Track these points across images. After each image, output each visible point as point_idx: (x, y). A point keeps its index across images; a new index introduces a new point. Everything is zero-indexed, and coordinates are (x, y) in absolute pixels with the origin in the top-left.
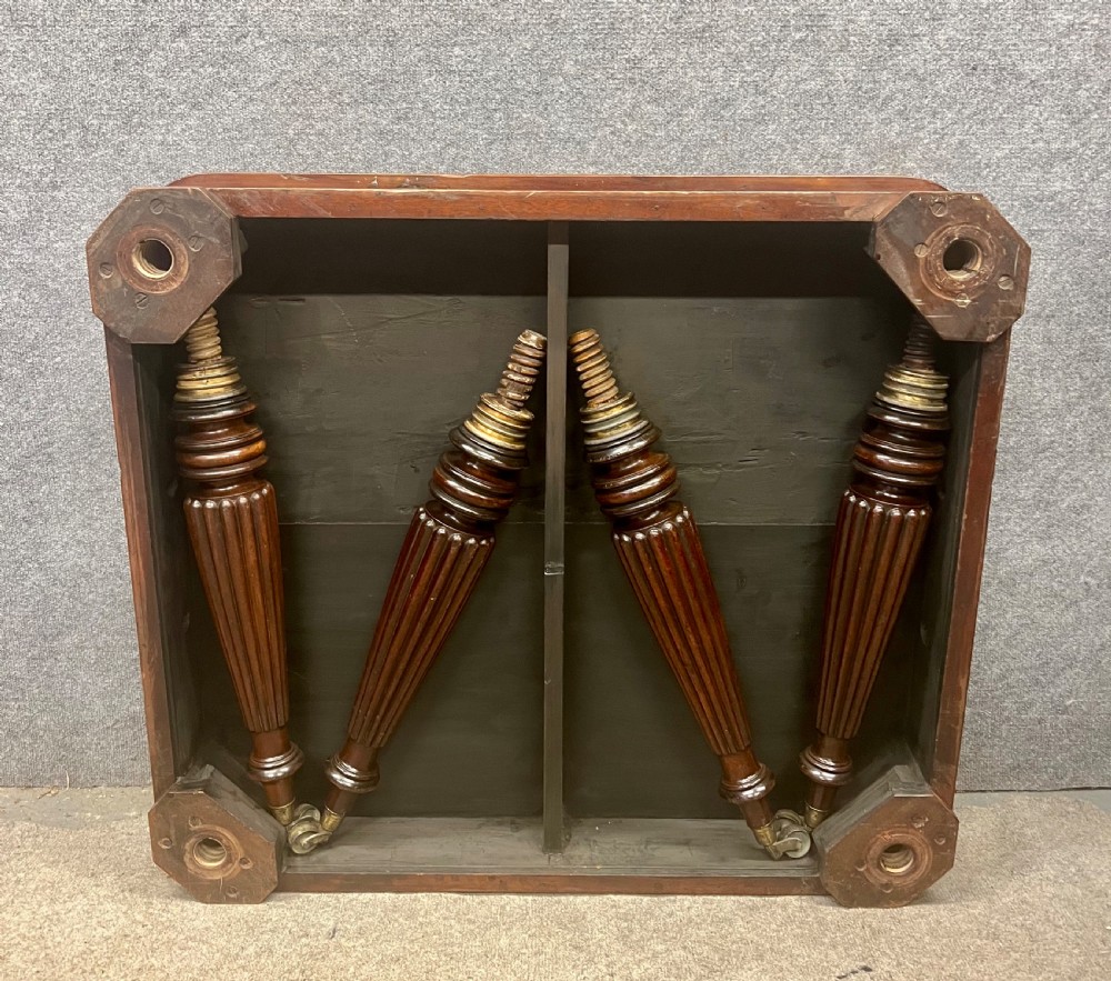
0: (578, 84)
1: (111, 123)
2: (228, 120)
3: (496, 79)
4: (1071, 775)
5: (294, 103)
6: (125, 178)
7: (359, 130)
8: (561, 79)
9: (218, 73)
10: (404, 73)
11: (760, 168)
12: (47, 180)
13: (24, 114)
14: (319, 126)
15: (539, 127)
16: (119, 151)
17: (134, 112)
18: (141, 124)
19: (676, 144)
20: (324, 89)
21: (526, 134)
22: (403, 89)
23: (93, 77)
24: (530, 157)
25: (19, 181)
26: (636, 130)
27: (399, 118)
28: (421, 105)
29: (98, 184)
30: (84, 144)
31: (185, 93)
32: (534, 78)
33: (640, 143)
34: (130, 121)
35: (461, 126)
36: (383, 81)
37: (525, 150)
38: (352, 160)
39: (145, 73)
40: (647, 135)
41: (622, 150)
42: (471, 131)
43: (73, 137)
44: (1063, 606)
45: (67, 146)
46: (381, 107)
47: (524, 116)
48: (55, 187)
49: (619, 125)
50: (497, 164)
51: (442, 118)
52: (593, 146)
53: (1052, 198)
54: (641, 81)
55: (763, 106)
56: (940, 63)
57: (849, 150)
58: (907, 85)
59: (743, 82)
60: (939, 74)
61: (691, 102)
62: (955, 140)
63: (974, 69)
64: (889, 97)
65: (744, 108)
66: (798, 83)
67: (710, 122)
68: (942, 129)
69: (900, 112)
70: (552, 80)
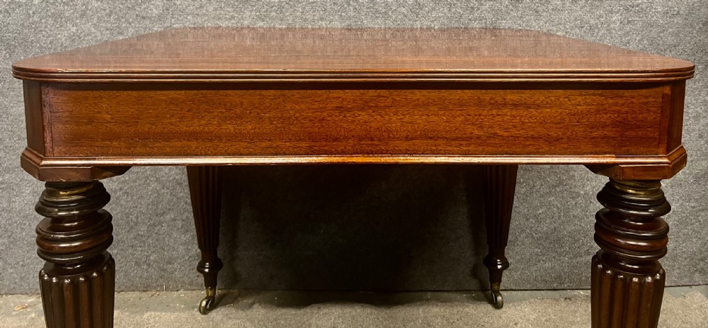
53: (637, 6)
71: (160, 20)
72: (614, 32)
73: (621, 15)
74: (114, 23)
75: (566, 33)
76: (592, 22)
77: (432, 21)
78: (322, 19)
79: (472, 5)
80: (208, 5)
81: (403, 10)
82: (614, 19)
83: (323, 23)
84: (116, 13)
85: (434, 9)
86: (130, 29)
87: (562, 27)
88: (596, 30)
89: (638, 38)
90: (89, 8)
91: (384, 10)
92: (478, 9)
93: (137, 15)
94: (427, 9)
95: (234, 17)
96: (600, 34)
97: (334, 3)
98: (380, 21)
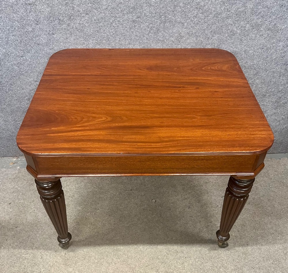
0: (183, 9)
1: (66, 18)
2: (95, 18)
3: (163, 7)
5: (112, 13)
6: (70, 32)
7: (128, 20)
8: (179, 7)
9: (92, 6)
10: (140, 6)
11: (226, 29)
12: (51, 32)
13: (44, 16)
14: (118, 19)
15: (173, 19)
16: (69, 25)
17: (72, 16)
18: (73, 19)
19: (206, 24)
20: (119, 10)
21: (170, 21)
22: (139, 10)
23: (60, 7)
24: (170, 26)
25: (44, 33)
26: (197, 20)
27: (138, 17)
28: (144, 14)
29: (64, 33)
30: (59, 23)
31: (84, 11)
32: (172, 7)
33: (197, 24)
34: (70, 18)
35: (153, 19)
36: (134, 8)
37: (169, 25)
38: (126, 27)
39: (74, 6)
40: (199, 21)
41: (192, 25)
42: (156, 20)
43: (56, 22)
44: (277, 122)
45: (55, 24)
46: (134, 15)
47: (169, 17)
48: (53, 34)
49: (193, 19)
50: (162, 28)
51: (149, 17)
52: (186, 24)
54: (199, 8)
55: (229, 15)
56: (274, 4)
57: (248, 25)
58: (265, 10)
59: (224, 8)
60: (273, 7)
61: (211, 13)
62: (274, 23)
63: (282, 6)
64: (260, 13)
65: (224, 15)
66: (238, 9)
67: (215, 18)
68: (271, 21)
69: (262, 16)
70: (177, 8)
71: (47, 45)
72: (278, 51)
73: (284, 42)
74: (24, 47)
75: (254, 51)
76: (268, 46)
77: (187, 45)
78: (129, 44)
79: (208, 36)
80: (70, 37)
81: (172, 39)
82: (280, 44)
83: (130, 46)
84: (23, 42)
85: (188, 38)
86: (33, 50)
87: (252, 48)
88: (269, 50)
90: (9, 40)
91: (162, 39)
92: (211, 39)
93: (35, 43)
94: (185, 38)
95: (85, 43)
96: (271, 52)
97: (136, 36)
98: (160, 44)
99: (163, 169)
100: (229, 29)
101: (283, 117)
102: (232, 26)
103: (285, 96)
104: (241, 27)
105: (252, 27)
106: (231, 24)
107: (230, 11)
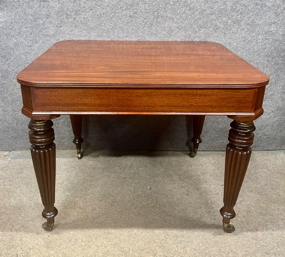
0: (173, 6)
1: (73, 13)
2: (98, 13)
3: (156, 5)
4: (266, 147)
5: (112, 10)
6: (75, 25)
7: (126, 15)
8: (169, 5)
9: (96, 3)
10: (136, 4)
11: (210, 24)
12: (59, 25)
13: (54, 11)
14: (117, 15)
15: (164, 15)
16: (75, 19)
17: (78, 11)
18: (79, 14)
19: (193, 19)
20: (119, 7)
21: (162, 17)
22: (136, 7)
23: (69, 3)
24: (162, 21)
25: (52, 26)
26: (185, 16)
27: (135, 13)
28: (139, 10)
29: (70, 26)
30: (67, 18)
31: (89, 7)
32: (164, 5)
33: (186, 19)
34: (77, 12)
35: (148, 15)
36: (131, 5)
37: (161, 20)
38: (124, 22)
39: (80, 3)
40: (187, 17)
41: (181, 20)
42: (150, 16)
43: (65, 16)
44: (267, 114)
45: (63, 18)
46: (131, 11)
47: (161, 13)
48: (60, 27)
49: (181, 15)
50: (155, 23)
51: (144, 13)
52: (175, 19)
53: (271, 32)
54: (186, 6)
55: (212, 11)
56: (250, 3)
57: (229, 21)
58: (242, 7)
59: (208, 6)
60: (249, 5)
61: (197, 10)
62: (252, 19)
63: (257, 4)
64: (239, 10)
65: (208, 12)
66: (220, 7)
67: (201, 15)
68: (249, 17)
69: (241, 13)
70: (168, 5)
71: (54, 37)
72: (259, 43)
73: (263, 36)
74: (33, 38)
75: (238, 44)
76: (249, 39)
77: (177, 38)
78: (127, 36)
79: (196, 30)
80: (75, 30)
81: (164, 32)
82: (260, 37)
83: (127, 38)
84: (33, 33)
85: (178, 32)
86: (41, 41)
87: (236, 41)
88: (251, 43)
89: (269, 47)
90: (22, 31)
91: (155, 33)
92: (199, 32)
93: (43, 34)
94: (175, 32)
95: (87, 35)
96: (253, 44)
97: (132, 29)
98: (153, 38)
99: (161, 106)
100: (213, 24)
101: (273, 109)
102: (216, 21)
103: (271, 88)
104: (224, 22)
105: (233, 23)
106: (215, 20)
107: (213, 8)
